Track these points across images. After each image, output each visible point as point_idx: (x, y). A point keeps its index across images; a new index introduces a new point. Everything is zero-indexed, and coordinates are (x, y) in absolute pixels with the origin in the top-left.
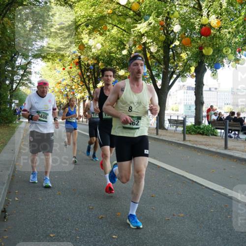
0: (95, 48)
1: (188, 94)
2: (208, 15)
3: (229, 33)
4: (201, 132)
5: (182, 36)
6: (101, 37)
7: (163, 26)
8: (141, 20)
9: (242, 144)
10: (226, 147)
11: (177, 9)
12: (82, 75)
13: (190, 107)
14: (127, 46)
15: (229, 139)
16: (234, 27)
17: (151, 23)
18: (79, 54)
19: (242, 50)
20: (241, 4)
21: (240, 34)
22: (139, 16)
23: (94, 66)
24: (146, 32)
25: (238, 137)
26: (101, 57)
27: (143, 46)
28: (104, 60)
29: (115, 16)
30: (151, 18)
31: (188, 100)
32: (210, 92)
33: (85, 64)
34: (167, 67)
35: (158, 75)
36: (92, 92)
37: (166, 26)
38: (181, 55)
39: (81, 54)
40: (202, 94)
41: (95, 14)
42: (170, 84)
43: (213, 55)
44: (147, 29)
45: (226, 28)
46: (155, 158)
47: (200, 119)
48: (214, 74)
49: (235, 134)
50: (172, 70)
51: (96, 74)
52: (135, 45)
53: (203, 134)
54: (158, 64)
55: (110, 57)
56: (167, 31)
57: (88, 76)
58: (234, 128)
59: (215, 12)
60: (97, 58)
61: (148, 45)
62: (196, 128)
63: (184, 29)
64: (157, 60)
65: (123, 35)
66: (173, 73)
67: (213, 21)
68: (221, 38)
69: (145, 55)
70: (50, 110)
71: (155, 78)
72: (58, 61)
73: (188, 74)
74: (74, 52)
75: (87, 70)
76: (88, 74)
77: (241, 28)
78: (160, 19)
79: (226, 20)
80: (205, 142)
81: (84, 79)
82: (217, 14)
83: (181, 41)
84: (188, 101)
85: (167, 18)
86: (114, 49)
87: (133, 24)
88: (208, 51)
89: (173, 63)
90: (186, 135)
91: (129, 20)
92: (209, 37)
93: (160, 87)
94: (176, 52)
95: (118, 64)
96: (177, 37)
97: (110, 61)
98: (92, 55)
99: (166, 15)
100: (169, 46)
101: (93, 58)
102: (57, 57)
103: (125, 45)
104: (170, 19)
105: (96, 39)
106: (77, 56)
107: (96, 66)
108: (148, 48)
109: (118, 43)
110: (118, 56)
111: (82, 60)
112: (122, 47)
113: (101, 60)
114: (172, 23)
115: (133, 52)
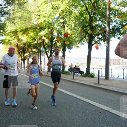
0: (24, 40)
2: (67, 30)
3: (75, 36)
4: (64, 73)
5: (58, 37)
6: (26, 36)
7: (50, 33)
8: (42, 30)
9: (79, 78)
10: (73, 79)
11: (56, 27)
12: (18, 51)
14: (37, 40)
15: (74, 76)
16: (76, 34)
17: (45, 32)
18: (18, 43)
19: (80, 43)
20: (79, 26)
21: (79, 37)
22: (41, 29)
23: (23, 47)
24: (44, 35)
25: (78, 75)
26: (26, 44)
27: (43, 40)
28: (27, 45)
29: (32, 28)
30: (46, 30)
33: (20, 47)
34: (52, 48)
35: (48, 52)
36: (23, 57)
37: (51, 33)
38: (57, 44)
41: (24, 28)
42: (53, 55)
43: (69, 44)
44: (45, 34)
45: (74, 34)
46: (47, 83)
48: (69, 52)
49: (77, 74)
51: (24, 50)
52: (40, 40)
53: (65, 74)
54: (48, 47)
55: (30, 44)
56: (52, 35)
57: (21, 51)
58: (76, 72)
59: (69, 28)
60: (25, 44)
61: (44, 40)
63: (58, 34)
64: (48, 46)
65: (35, 36)
67: (69, 32)
68: (72, 38)
69: (43, 44)
70: (16, 63)
71: (47, 52)
72: (9, 45)
74: (16, 42)
75: (21, 49)
76: (21, 50)
77: (79, 35)
78: (49, 30)
79: (73, 32)
81: (20, 53)
82: (71, 29)
83: (57, 39)
85: (52, 30)
86: (31, 41)
87: (39, 31)
88: (67, 43)
89: (54, 47)
91: (37, 30)
92: (67, 38)
93: (49, 56)
94: (55, 43)
95: (33, 47)
96: (56, 37)
97: (30, 46)
98: (22, 43)
99: (52, 29)
100: (53, 40)
101: (23, 44)
102: (8, 43)
103: (36, 40)
104: (53, 30)
105: (24, 37)
106: (16, 43)
107: (24, 47)
108: (44, 41)
109: (33, 39)
110: (33, 44)
111: (19, 45)
112: (35, 40)
113: (26, 45)
114: (54, 32)
115: (39, 43)
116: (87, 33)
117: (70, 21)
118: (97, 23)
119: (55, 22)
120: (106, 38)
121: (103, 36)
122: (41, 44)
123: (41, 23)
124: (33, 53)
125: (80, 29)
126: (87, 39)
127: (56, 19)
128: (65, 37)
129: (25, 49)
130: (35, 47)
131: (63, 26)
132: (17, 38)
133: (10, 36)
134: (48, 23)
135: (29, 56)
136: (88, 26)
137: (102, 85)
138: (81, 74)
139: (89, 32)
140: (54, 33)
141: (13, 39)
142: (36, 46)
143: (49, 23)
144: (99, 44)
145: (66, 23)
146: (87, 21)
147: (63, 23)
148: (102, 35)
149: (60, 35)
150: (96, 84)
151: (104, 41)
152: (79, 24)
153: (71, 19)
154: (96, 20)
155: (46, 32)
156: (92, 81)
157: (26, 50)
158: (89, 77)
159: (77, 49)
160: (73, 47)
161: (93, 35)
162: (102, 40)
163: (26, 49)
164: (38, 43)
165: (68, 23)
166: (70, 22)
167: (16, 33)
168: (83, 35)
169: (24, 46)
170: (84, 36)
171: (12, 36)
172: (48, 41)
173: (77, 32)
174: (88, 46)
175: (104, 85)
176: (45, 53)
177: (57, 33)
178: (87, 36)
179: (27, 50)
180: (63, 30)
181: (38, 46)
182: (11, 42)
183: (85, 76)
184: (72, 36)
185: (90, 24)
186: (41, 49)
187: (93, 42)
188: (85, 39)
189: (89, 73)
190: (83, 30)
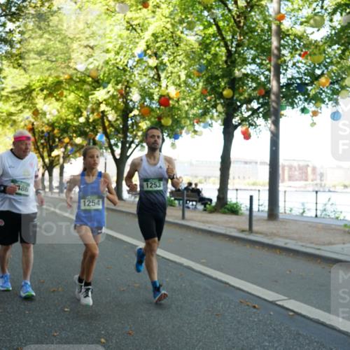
0: (50, 114)
2: (167, 86)
3: (187, 104)
5: (142, 106)
6: (57, 103)
7: (122, 95)
8: (99, 87)
9: (199, 215)
10: (183, 217)
12: (36, 143)
14: (85, 113)
16: (192, 99)
17: (109, 92)
18: (33, 120)
19: (200, 122)
20: (199, 77)
21: (198, 106)
22: (98, 83)
23: (49, 133)
24: (105, 100)
25: (196, 208)
26: (56, 124)
27: (101, 114)
28: (59, 127)
29: (72, 82)
30: (110, 86)
33: (39, 131)
34: (126, 136)
35: (116, 145)
36: (46, 160)
37: (125, 95)
38: (140, 124)
39: (36, 120)
41: (51, 79)
42: (128, 154)
43: (172, 126)
44: (107, 97)
45: (184, 99)
48: (173, 145)
49: (193, 205)
50: (131, 139)
51: (51, 142)
52: (93, 113)
54: (116, 133)
55: (66, 124)
56: (127, 100)
57: (42, 144)
58: (191, 199)
59: (173, 83)
60: (52, 125)
61: (106, 113)
63: (143, 98)
64: (116, 129)
65: (81, 102)
66: (133, 142)
67: (172, 92)
68: (179, 109)
69: (103, 123)
70: (32, 178)
71: (114, 147)
72: (9, 126)
74: (27, 118)
75: (42, 137)
76: (42, 141)
77: (198, 101)
78: (119, 87)
79: (184, 92)
81: (38, 147)
82: (176, 85)
83: (140, 111)
85: (126, 87)
86: (69, 117)
87: (92, 90)
88: (167, 122)
89: (132, 132)
91: (86, 87)
92: (167, 108)
93: (118, 157)
94: (135, 121)
95: (75, 132)
96: (136, 106)
97: (66, 129)
98: (46, 122)
99: (126, 84)
100: (128, 114)
101: (48, 124)
102: (8, 122)
103: (82, 113)
104: (130, 88)
105: (51, 105)
106: (30, 122)
107: (51, 134)
108: (106, 116)
109: (75, 110)
110: (75, 123)
111: (35, 126)
112: (79, 114)
113: (56, 127)
114: (131, 92)
115: (91, 120)
116: (221, 96)
117: (176, 62)
118: (245, 69)
119: (135, 67)
120: (269, 110)
121: (263, 105)
122: (97, 125)
123: (98, 67)
124: (75, 149)
125: (201, 84)
126: (220, 113)
127: (137, 59)
128: (162, 107)
129: (54, 137)
130: (80, 131)
131: (156, 77)
132: (31, 108)
133: (11, 103)
134: (116, 69)
135: (63, 157)
136: (223, 76)
137: (261, 233)
138: (205, 204)
139: (225, 93)
140: (130, 94)
141: (20, 110)
142: (82, 129)
143: (118, 68)
144: (252, 125)
145: (164, 69)
146: (220, 65)
147: (156, 67)
148: (261, 101)
149: (147, 100)
150: (243, 231)
151: (266, 117)
152: (198, 71)
153: (178, 57)
154: (245, 62)
155: (111, 93)
156: (232, 225)
157: (57, 140)
158: (224, 213)
159: (193, 137)
160: (184, 131)
161: (237, 100)
162: (261, 115)
163: (56, 137)
164: (87, 122)
165: (170, 68)
166: (173, 65)
167: (28, 94)
168: (211, 100)
169: (50, 129)
170: (213, 103)
171: (18, 103)
172: (115, 116)
173: (194, 92)
174: (222, 130)
175: (266, 235)
176: (106, 150)
177: (141, 95)
178: (221, 103)
179: (60, 140)
180: (156, 88)
181: (88, 130)
182: (13, 118)
183: (215, 210)
184: (180, 103)
185: (228, 73)
186: (97, 138)
187: (236, 120)
188: (214, 111)
189: (227, 204)
190: (209, 88)
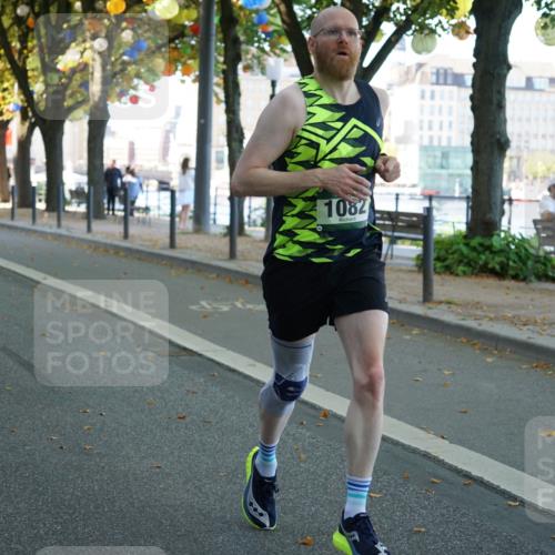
1: (437, 101)
13: (445, 155)
31: (436, 126)
32: (529, 94)
40: (501, 106)
47: (490, 209)
62: (474, 249)
73: (443, 18)
80: (511, 306)
84: (435, 132)
90: (436, 279)
